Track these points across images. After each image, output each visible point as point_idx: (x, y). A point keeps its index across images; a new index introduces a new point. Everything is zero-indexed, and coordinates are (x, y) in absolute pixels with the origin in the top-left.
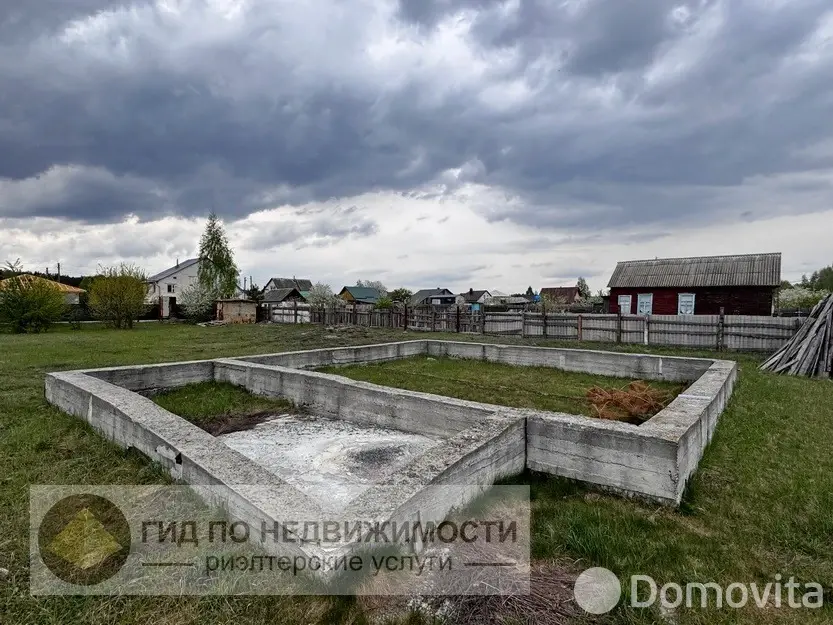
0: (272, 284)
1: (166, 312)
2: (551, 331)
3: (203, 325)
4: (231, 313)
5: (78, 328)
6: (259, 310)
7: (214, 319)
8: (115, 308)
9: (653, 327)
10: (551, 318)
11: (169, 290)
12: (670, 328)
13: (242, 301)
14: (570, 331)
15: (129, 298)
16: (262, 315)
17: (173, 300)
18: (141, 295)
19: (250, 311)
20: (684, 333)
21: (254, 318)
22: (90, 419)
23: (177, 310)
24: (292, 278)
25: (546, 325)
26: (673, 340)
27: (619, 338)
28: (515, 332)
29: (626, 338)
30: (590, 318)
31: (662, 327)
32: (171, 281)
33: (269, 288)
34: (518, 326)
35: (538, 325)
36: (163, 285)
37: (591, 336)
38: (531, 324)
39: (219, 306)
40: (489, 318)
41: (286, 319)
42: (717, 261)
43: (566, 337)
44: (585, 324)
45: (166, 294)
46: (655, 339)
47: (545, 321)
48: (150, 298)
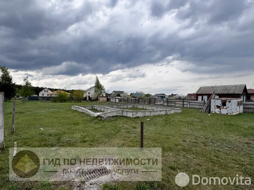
0: (114, 92)
1: (88, 99)
2: (169, 104)
3: (95, 102)
4: (101, 99)
5: (71, 102)
6: (108, 99)
7: (98, 101)
8: (78, 98)
9: (190, 104)
10: (169, 101)
11: (89, 94)
12: (194, 104)
13: (104, 97)
14: (173, 104)
15: (81, 96)
16: (108, 100)
17: (89, 96)
18: (83, 95)
19: (105, 99)
20: (196, 105)
21: (106, 101)
22: (78, 110)
23: (90, 98)
24: (119, 91)
25: (168, 103)
26: (194, 106)
27: (183, 106)
28: (161, 105)
29: (185, 106)
30: (177, 101)
31: (192, 104)
32: (89, 92)
33: (113, 93)
34: (162, 103)
35: (166, 103)
36: (87, 93)
37: (177, 105)
38: (165, 103)
39: (99, 98)
40: (156, 101)
41: (113, 101)
42: (227, 87)
43: (172, 106)
44: (176, 103)
45: (88, 95)
46: (191, 106)
47: (168, 102)
48: (85, 96)
